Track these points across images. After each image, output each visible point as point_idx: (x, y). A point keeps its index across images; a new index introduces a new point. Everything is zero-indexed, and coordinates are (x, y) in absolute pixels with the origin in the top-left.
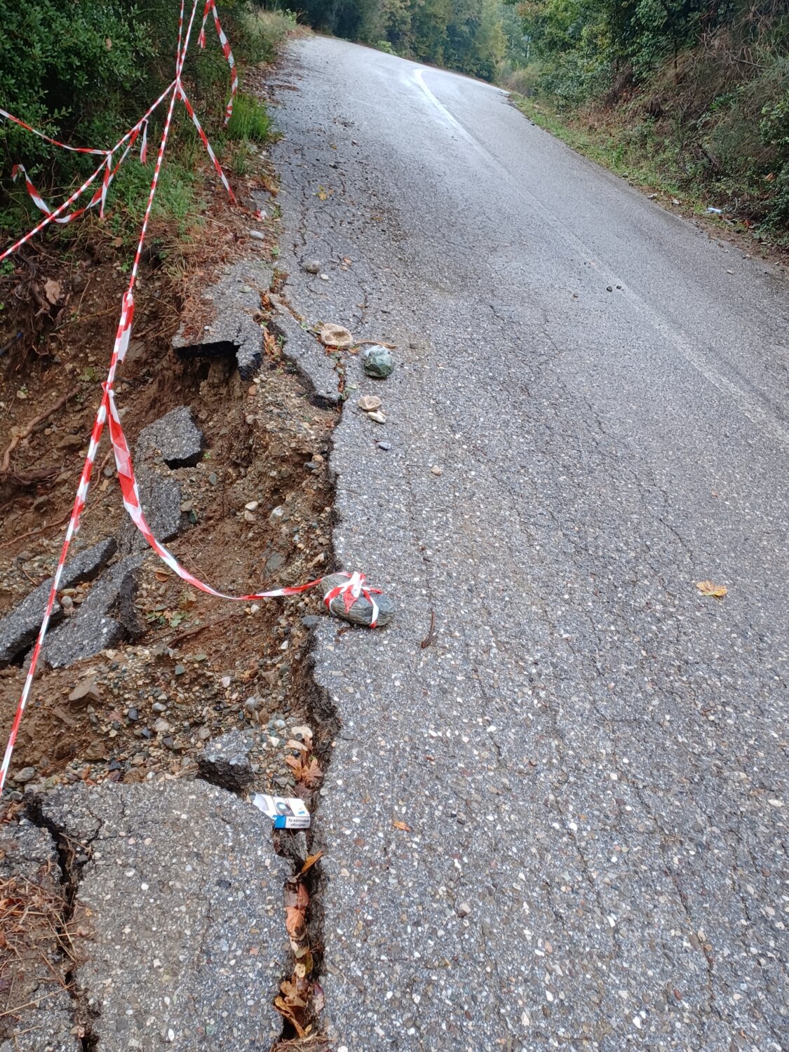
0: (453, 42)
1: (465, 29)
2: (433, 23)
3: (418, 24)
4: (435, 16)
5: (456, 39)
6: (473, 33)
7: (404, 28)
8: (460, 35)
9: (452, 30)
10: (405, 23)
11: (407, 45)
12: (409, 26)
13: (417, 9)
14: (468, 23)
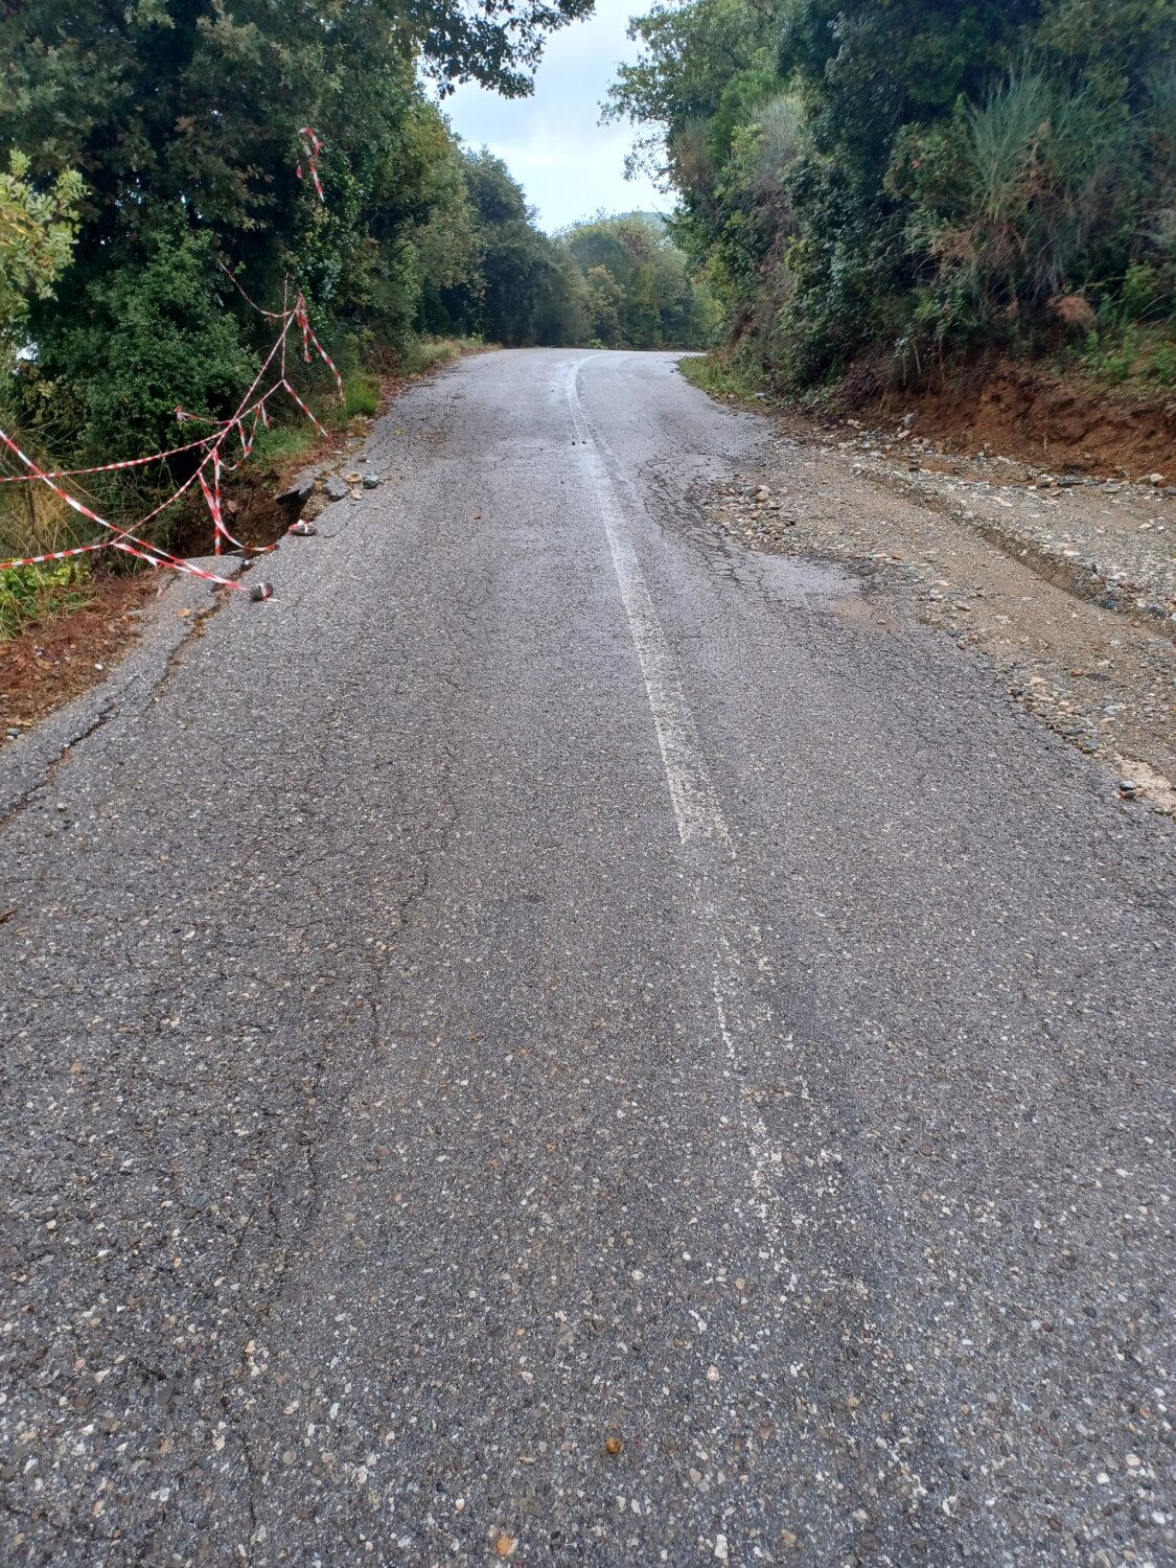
0: (670, 324)
1: (679, 308)
2: (642, 311)
3: (626, 315)
4: (642, 305)
5: (673, 320)
6: (687, 311)
7: (612, 323)
8: (676, 314)
9: (666, 313)
10: (612, 318)
11: (620, 337)
12: (616, 320)
13: (621, 303)
14: (679, 302)
